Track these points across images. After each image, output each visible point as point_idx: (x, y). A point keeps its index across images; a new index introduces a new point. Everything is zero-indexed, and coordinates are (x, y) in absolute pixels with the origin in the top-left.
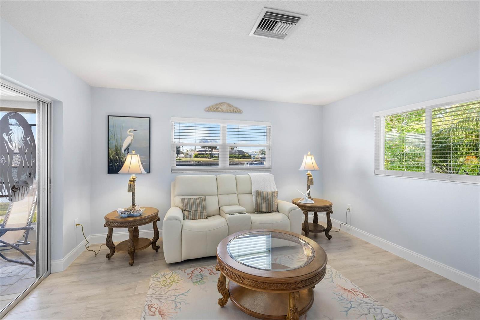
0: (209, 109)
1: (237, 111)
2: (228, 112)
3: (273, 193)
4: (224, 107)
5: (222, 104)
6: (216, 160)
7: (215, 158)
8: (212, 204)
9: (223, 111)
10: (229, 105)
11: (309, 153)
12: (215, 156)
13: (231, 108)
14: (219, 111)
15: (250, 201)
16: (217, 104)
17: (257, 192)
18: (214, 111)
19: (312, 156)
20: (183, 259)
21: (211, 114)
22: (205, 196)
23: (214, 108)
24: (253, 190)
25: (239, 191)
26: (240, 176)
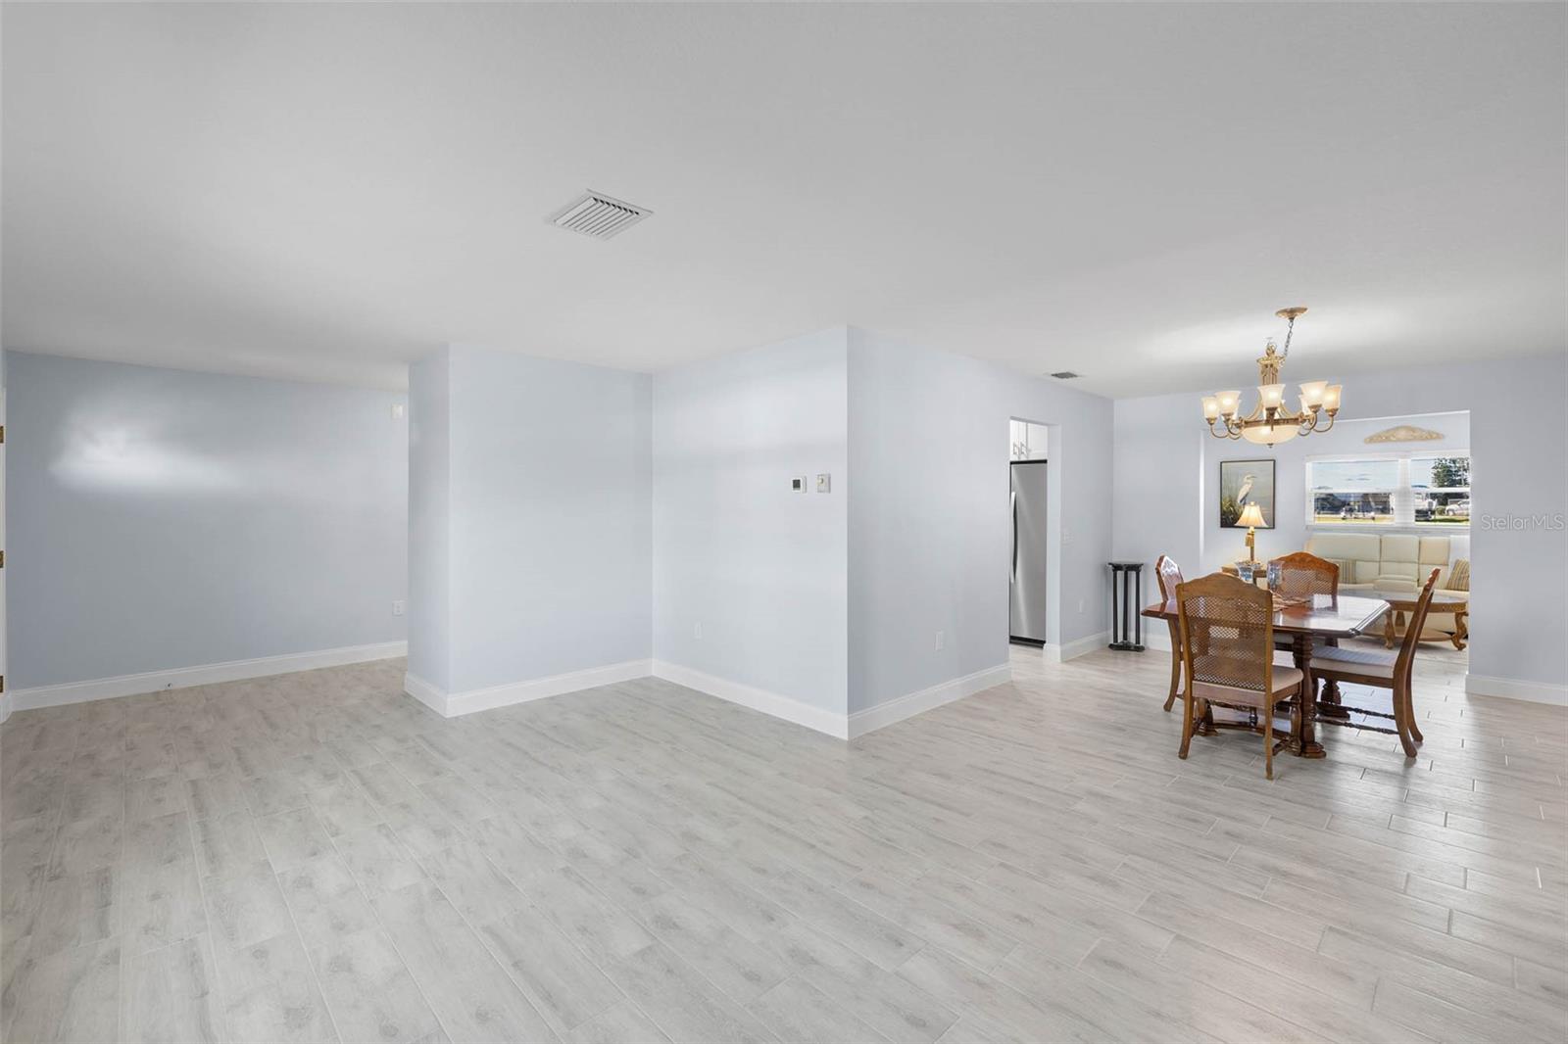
1: (1433, 436)
2: (1410, 440)
4: (1403, 434)
5: (1397, 428)
9: (1399, 440)
10: (1413, 430)
13: (1418, 433)
14: (1393, 440)
16: (1388, 431)
17: (1457, 563)
18: (1382, 441)
21: (1375, 445)
22: (1354, 562)
23: (1380, 436)
24: (1451, 560)
25: (1421, 562)
26: (1427, 538)
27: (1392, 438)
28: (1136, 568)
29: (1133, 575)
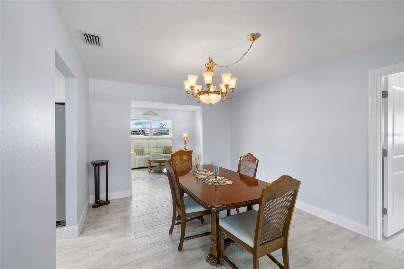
0: (145, 114)
1: (157, 114)
2: (153, 115)
3: (171, 147)
4: (151, 113)
5: (150, 111)
6: (147, 136)
7: (147, 134)
8: (146, 151)
9: (150, 115)
10: (153, 112)
11: (185, 132)
12: (147, 133)
13: (154, 113)
14: (149, 115)
15: (161, 150)
16: (148, 112)
17: (164, 147)
18: (147, 115)
19: (186, 133)
20: (137, 167)
21: (146, 116)
22: (143, 148)
23: (147, 113)
24: (163, 146)
25: (157, 147)
26: (158, 141)
27: (149, 114)
28: (105, 163)
29: (103, 168)
